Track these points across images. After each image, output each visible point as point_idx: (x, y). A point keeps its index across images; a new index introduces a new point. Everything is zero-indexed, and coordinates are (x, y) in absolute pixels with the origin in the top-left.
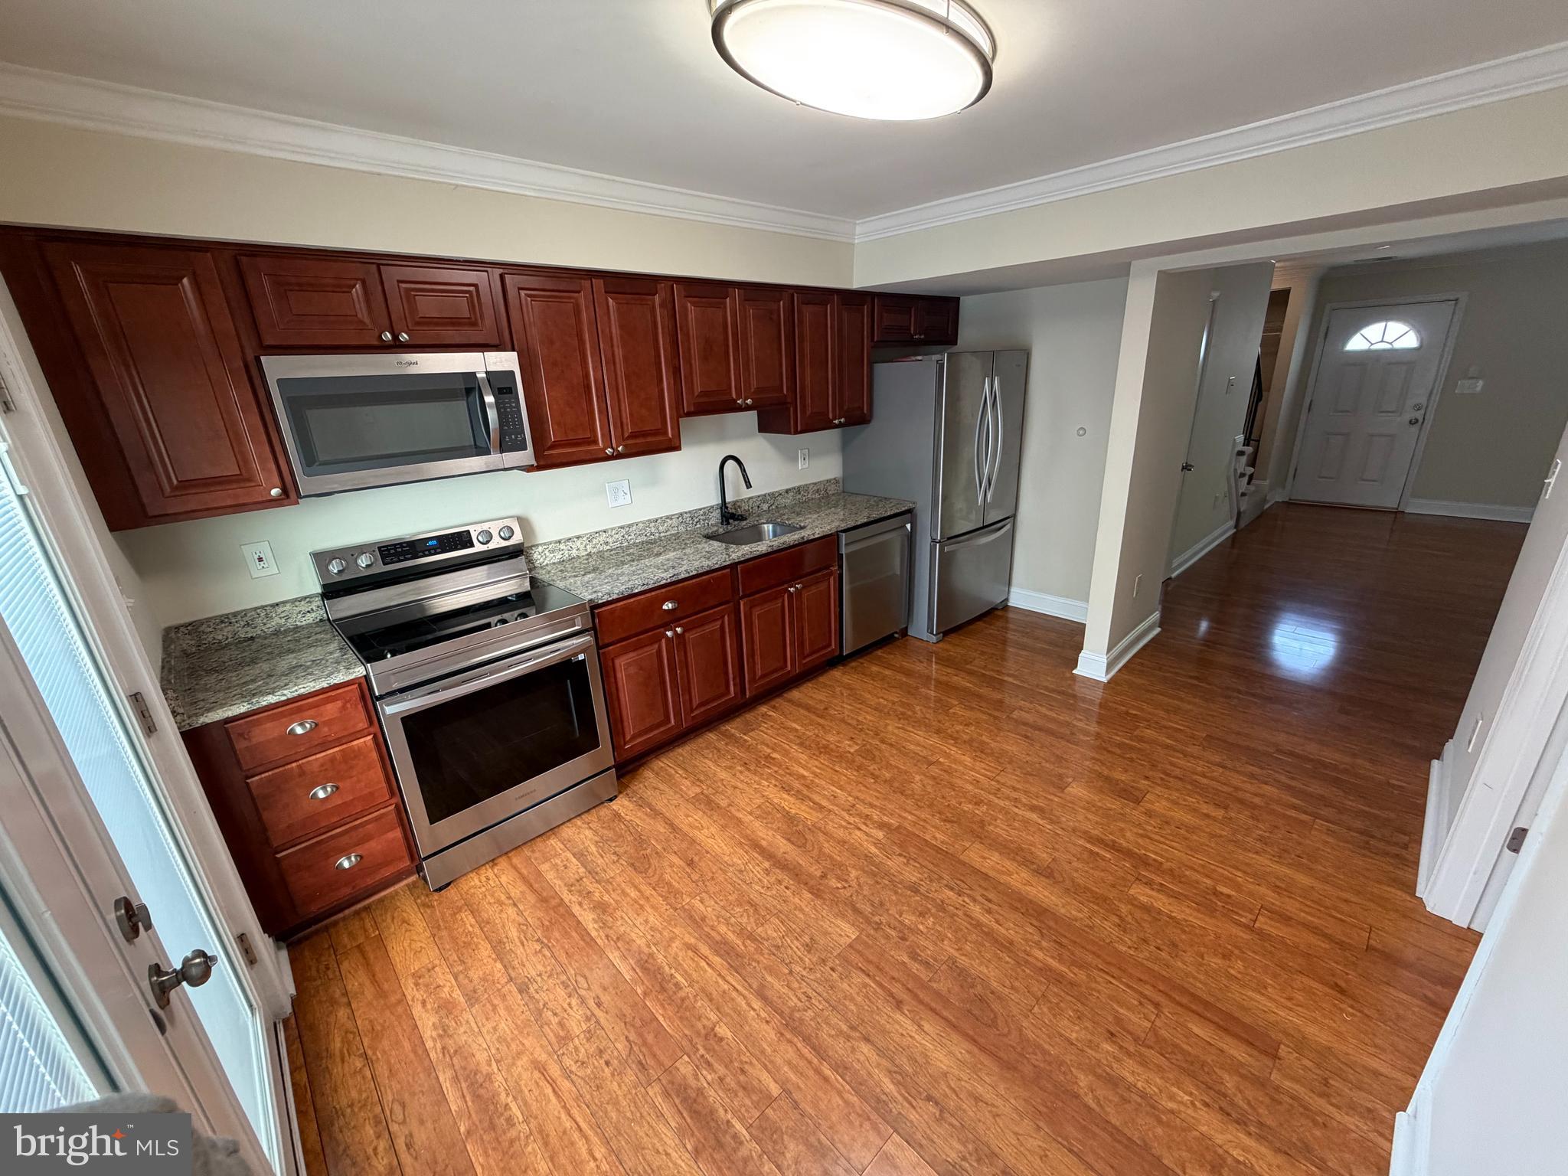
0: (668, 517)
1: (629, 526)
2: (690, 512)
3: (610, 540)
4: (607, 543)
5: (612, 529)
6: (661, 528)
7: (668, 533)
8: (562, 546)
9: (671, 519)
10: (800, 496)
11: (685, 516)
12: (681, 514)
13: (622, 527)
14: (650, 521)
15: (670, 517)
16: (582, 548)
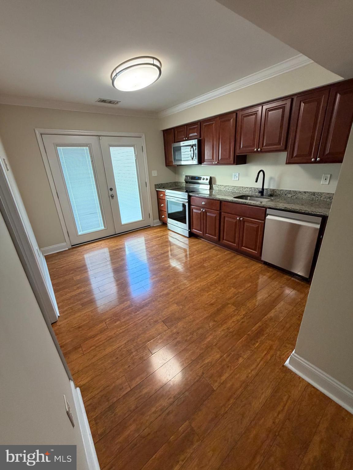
0: (246, 187)
1: (235, 187)
2: (254, 188)
3: (230, 189)
4: (229, 189)
5: (230, 186)
6: (244, 190)
7: (246, 192)
8: (219, 186)
9: (248, 188)
10: (314, 197)
11: (252, 189)
12: (251, 188)
13: (233, 186)
14: (241, 187)
15: (247, 188)
16: (223, 188)
